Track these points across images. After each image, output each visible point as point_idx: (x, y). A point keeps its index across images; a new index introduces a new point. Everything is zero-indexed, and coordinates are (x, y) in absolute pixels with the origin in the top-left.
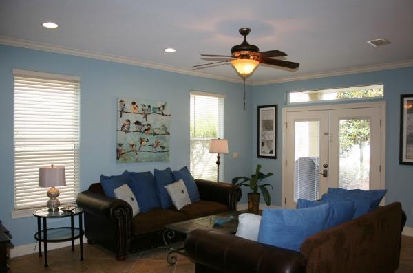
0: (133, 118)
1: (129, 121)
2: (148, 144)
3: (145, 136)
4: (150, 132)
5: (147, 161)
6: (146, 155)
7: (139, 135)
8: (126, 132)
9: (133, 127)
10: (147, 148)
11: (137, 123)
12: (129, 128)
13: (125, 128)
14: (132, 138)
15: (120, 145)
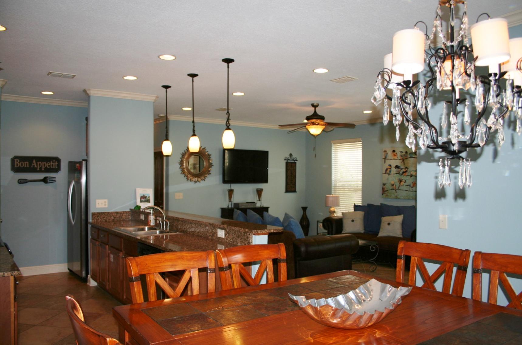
0: (394, 163)
1: (390, 166)
2: (406, 184)
3: (403, 178)
4: (407, 174)
5: (405, 199)
6: (404, 194)
7: (398, 177)
8: (389, 174)
9: (394, 170)
10: (405, 188)
11: (397, 167)
12: (390, 171)
13: (388, 172)
14: (393, 179)
15: (384, 184)
